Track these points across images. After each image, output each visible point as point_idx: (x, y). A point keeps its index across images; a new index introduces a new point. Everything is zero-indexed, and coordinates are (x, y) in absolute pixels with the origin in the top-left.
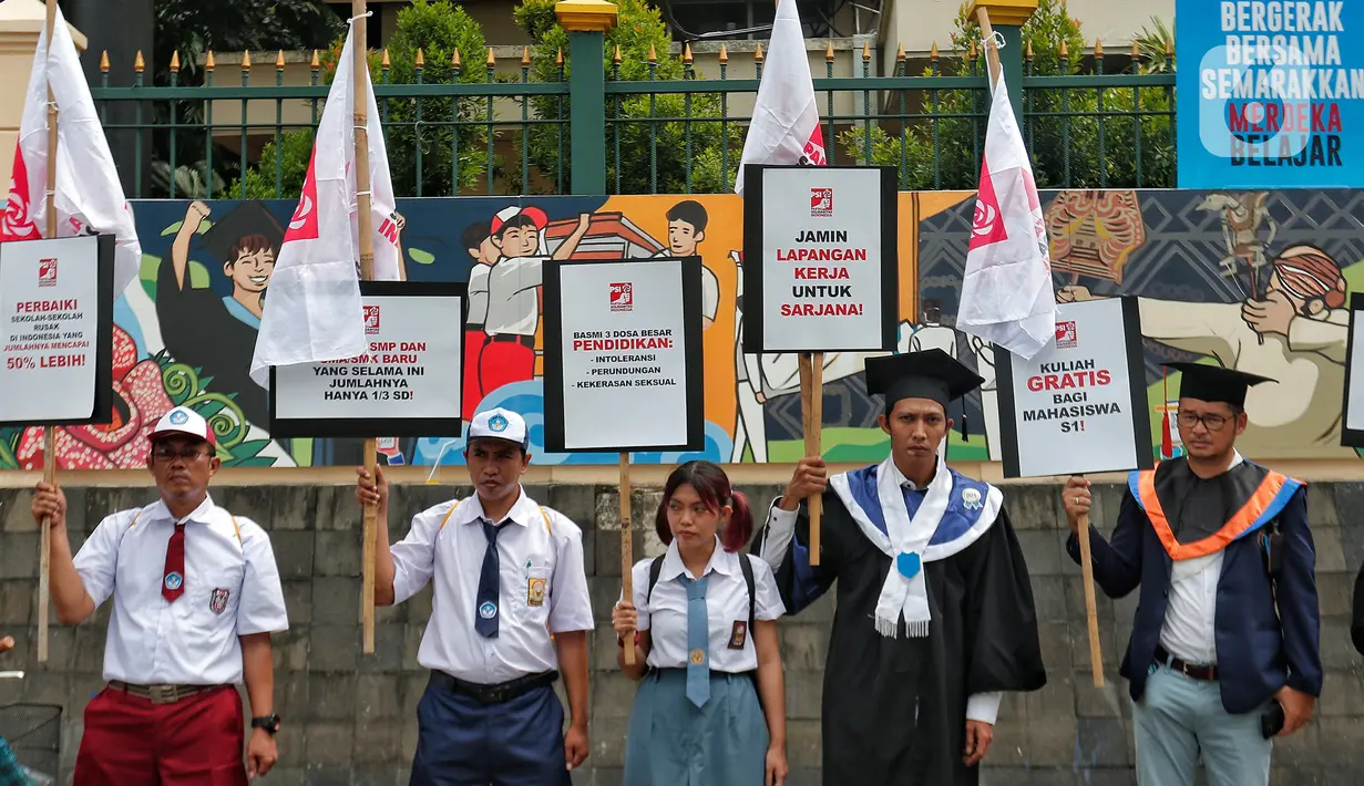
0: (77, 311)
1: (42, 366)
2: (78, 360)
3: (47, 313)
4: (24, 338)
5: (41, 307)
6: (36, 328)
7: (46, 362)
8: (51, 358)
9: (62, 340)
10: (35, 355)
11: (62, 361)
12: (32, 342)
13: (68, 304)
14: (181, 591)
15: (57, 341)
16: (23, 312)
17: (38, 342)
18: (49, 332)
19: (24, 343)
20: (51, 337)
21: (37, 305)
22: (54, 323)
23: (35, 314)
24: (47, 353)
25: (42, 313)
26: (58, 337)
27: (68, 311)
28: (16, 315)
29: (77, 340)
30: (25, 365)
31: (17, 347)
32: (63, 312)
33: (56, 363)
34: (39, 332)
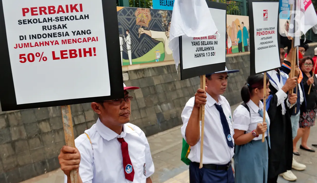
0: (83, 14)
1: (54, 58)
2: (90, 52)
3: (53, 16)
4: (34, 37)
5: (47, 11)
6: (44, 28)
7: (58, 55)
8: (62, 52)
9: (71, 37)
10: (47, 51)
11: (73, 54)
12: (42, 40)
13: (73, 8)
15: (67, 38)
16: (29, 16)
17: (47, 39)
18: (57, 31)
19: (33, 41)
20: (60, 34)
21: (42, 10)
22: (61, 23)
23: (41, 17)
24: (58, 49)
25: (49, 16)
26: (67, 34)
27: (74, 13)
28: (22, 18)
29: (86, 36)
30: (37, 59)
31: (27, 45)
32: (70, 14)
33: (68, 55)
34: (47, 32)
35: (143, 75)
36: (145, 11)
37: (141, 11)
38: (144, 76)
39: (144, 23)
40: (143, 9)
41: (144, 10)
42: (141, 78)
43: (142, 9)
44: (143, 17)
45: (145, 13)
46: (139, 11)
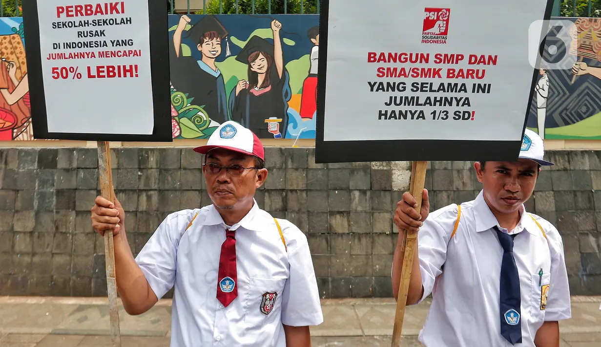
0: (124, 16)
1: (90, 76)
2: (130, 71)
3: (90, 19)
4: (68, 46)
5: (83, 11)
6: (80, 34)
7: (94, 72)
8: (98, 68)
9: (110, 48)
10: (81, 65)
11: (111, 72)
12: (77, 50)
13: (113, 8)
14: (234, 294)
15: (104, 49)
16: (64, 18)
17: (83, 50)
18: (94, 39)
19: (67, 51)
20: (97, 44)
21: (78, 10)
22: (99, 28)
23: (77, 19)
24: (94, 63)
25: (85, 18)
26: (105, 44)
27: (115, 15)
28: (57, 20)
29: (127, 48)
30: (71, 75)
31: (61, 56)
32: (108, 17)
33: (105, 74)
34: (83, 40)
35: (567, 164)
36: (597, 26)
37: (587, 25)
38: (568, 168)
39: (592, 50)
40: (593, 20)
41: (596, 21)
42: (558, 170)
43: (590, 21)
44: (590, 38)
45: (595, 30)
46: (581, 25)
